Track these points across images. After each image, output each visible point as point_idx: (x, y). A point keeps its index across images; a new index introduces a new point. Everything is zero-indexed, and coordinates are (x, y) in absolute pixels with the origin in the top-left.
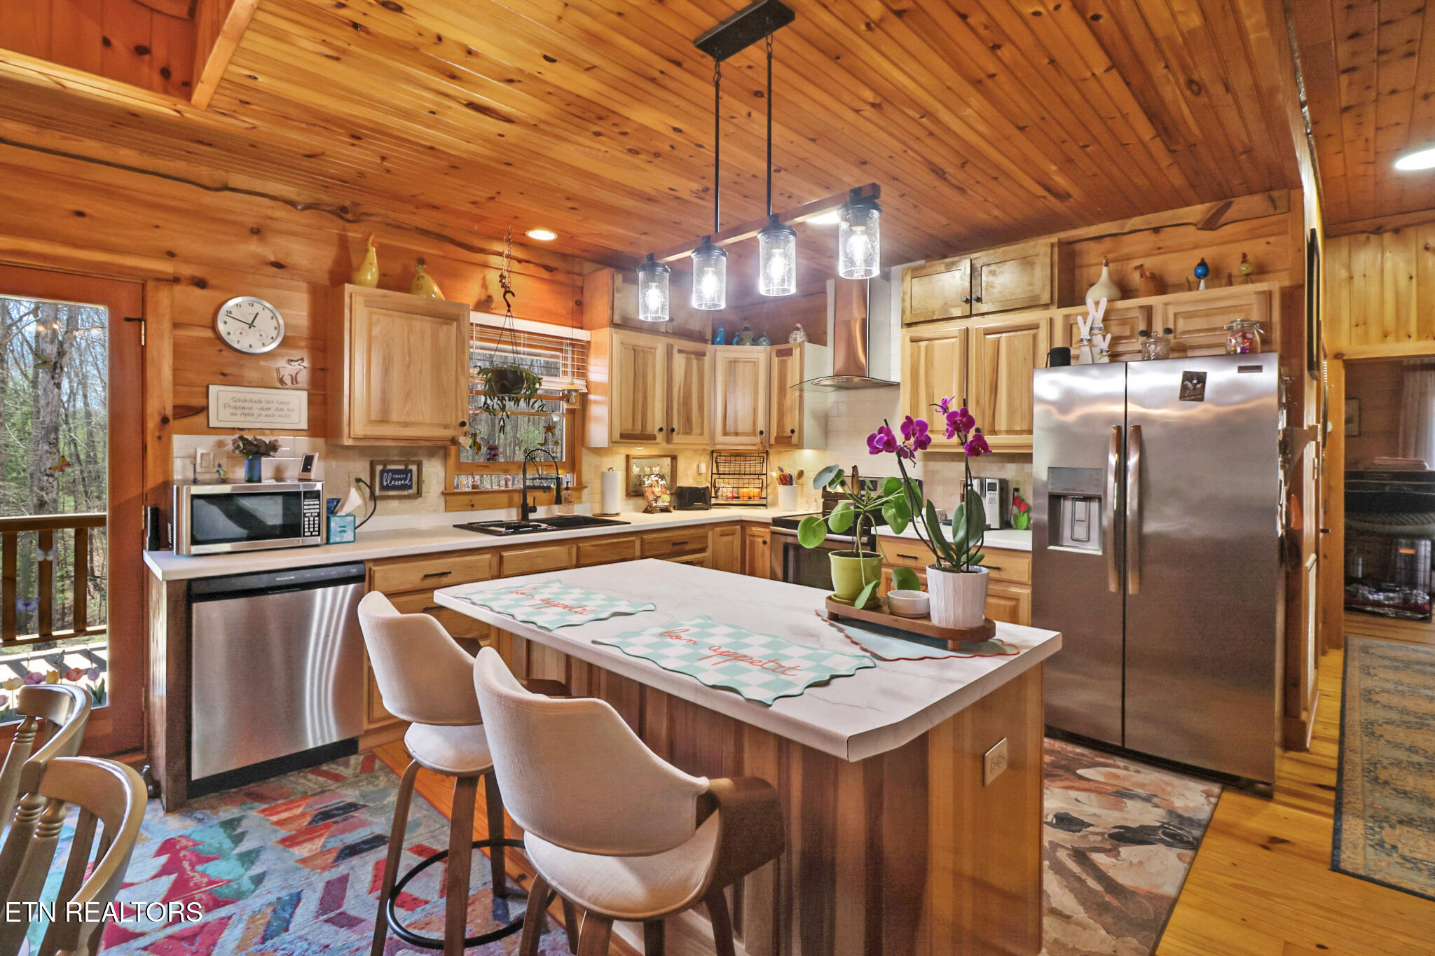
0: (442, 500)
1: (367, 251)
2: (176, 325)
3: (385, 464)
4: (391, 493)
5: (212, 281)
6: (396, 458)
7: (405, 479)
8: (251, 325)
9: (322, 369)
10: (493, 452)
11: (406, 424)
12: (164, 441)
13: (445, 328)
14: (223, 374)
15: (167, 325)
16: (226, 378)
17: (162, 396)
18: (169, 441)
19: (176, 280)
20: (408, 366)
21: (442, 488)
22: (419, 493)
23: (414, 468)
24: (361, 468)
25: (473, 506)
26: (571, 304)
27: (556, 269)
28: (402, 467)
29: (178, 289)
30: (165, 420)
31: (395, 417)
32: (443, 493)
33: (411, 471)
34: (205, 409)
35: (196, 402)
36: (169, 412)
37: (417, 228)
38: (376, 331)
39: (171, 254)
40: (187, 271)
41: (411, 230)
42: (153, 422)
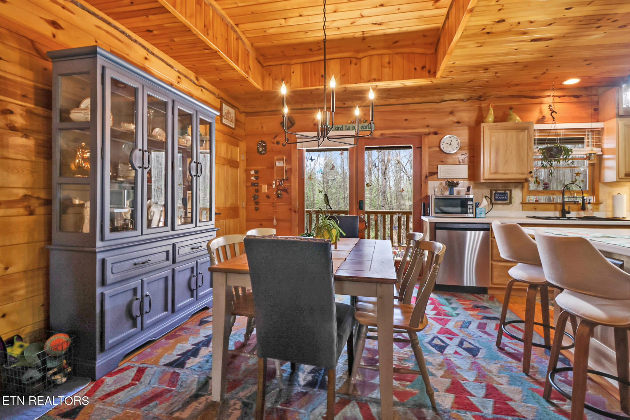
0: (521, 206)
1: (489, 109)
2: (429, 148)
3: (496, 191)
4: (499, 202)
5: (439, 132)
6: (501, 188)
7: (505, 197)
8: (450, 144)
9: (473, 156)
10: (546, 186)
11: (505, 174)
12: (426, 183)
13: (522, 133)
14: (442, 161)
15: (427, 148)
16: (443, 163)
17: (426, 170)
18: (428, 182)
19: (429, 134)
20: (506, 151)
21: (521, 201)
22: (510, 202)
23: (508, 192)
24: (487, 192)
25: (536, 209)
26: (591, 111)
27: (581, 96)
28: (503, 192)
29: (430, 136)
30: (426, 177)
31: (500, 171)
32: (522, 203)
33: (507, 193)
34: (437, 173)
35: (435, 171)
36: (427, 174)
37: (509, 96)
38: (493, 139)
39: (428, 126)
40: (432, 130)
41: (507, 97)
42: (423, 178)
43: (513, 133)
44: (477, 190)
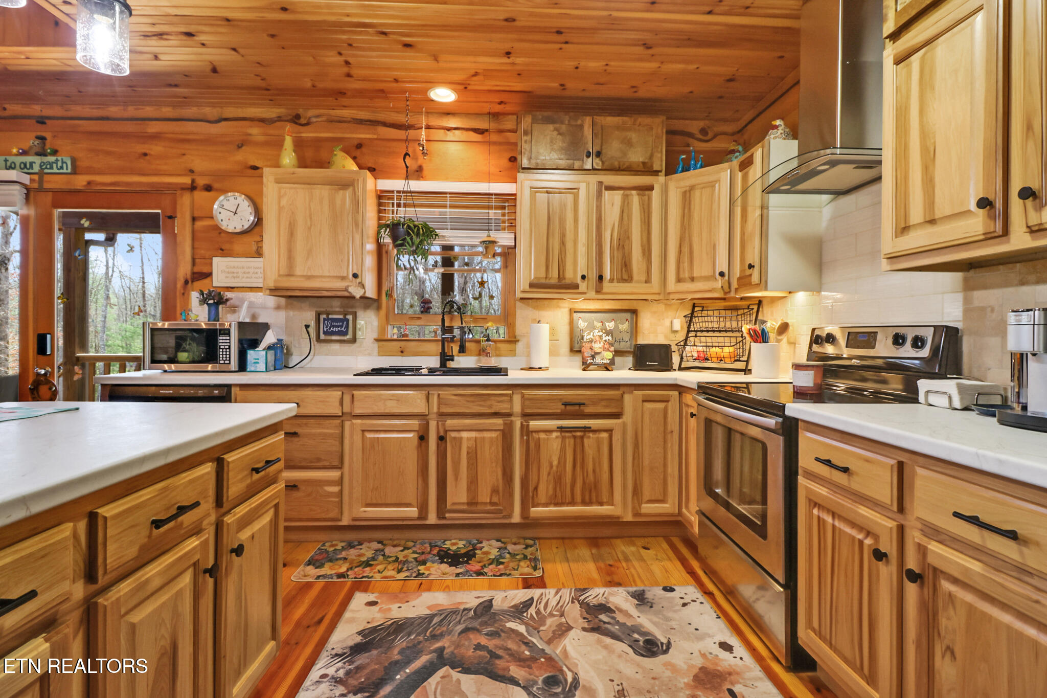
0: (376, 345)
2: (194, 219)
3: (328, 314)
4: (334, 338)
5: (216, 185)
6: (338, 309)
7: (342, 327)
8: (236, 213)
10: (426, 306)
11: (309, 277)
12: (185, 296)
14: (222, 250)
15: (188, 220)
16: (224, 252)
17: (185, 268)
18: (189, 295)
19: (194, 188)
20: (309, 228)
21: (375, 336)
22: (354, 340)
23: (350, 317)
24: (309, 316)
25: (402, 352)
26: (504, 162)
27: (487, 130)
28: (341, 317)
29: (195, 194)
30: (186, 282)
31: (299, 271)
32: (377, 340)
33: (348, 321)
34: (209, 275)
35: (205, 270)
36: (189, 277)
37: (354, 119)
39: (191, 172)
40: (200, 181)
41: (349, 122)
42: (180, 284)
43: (323, 192)
44: (291, 313)
